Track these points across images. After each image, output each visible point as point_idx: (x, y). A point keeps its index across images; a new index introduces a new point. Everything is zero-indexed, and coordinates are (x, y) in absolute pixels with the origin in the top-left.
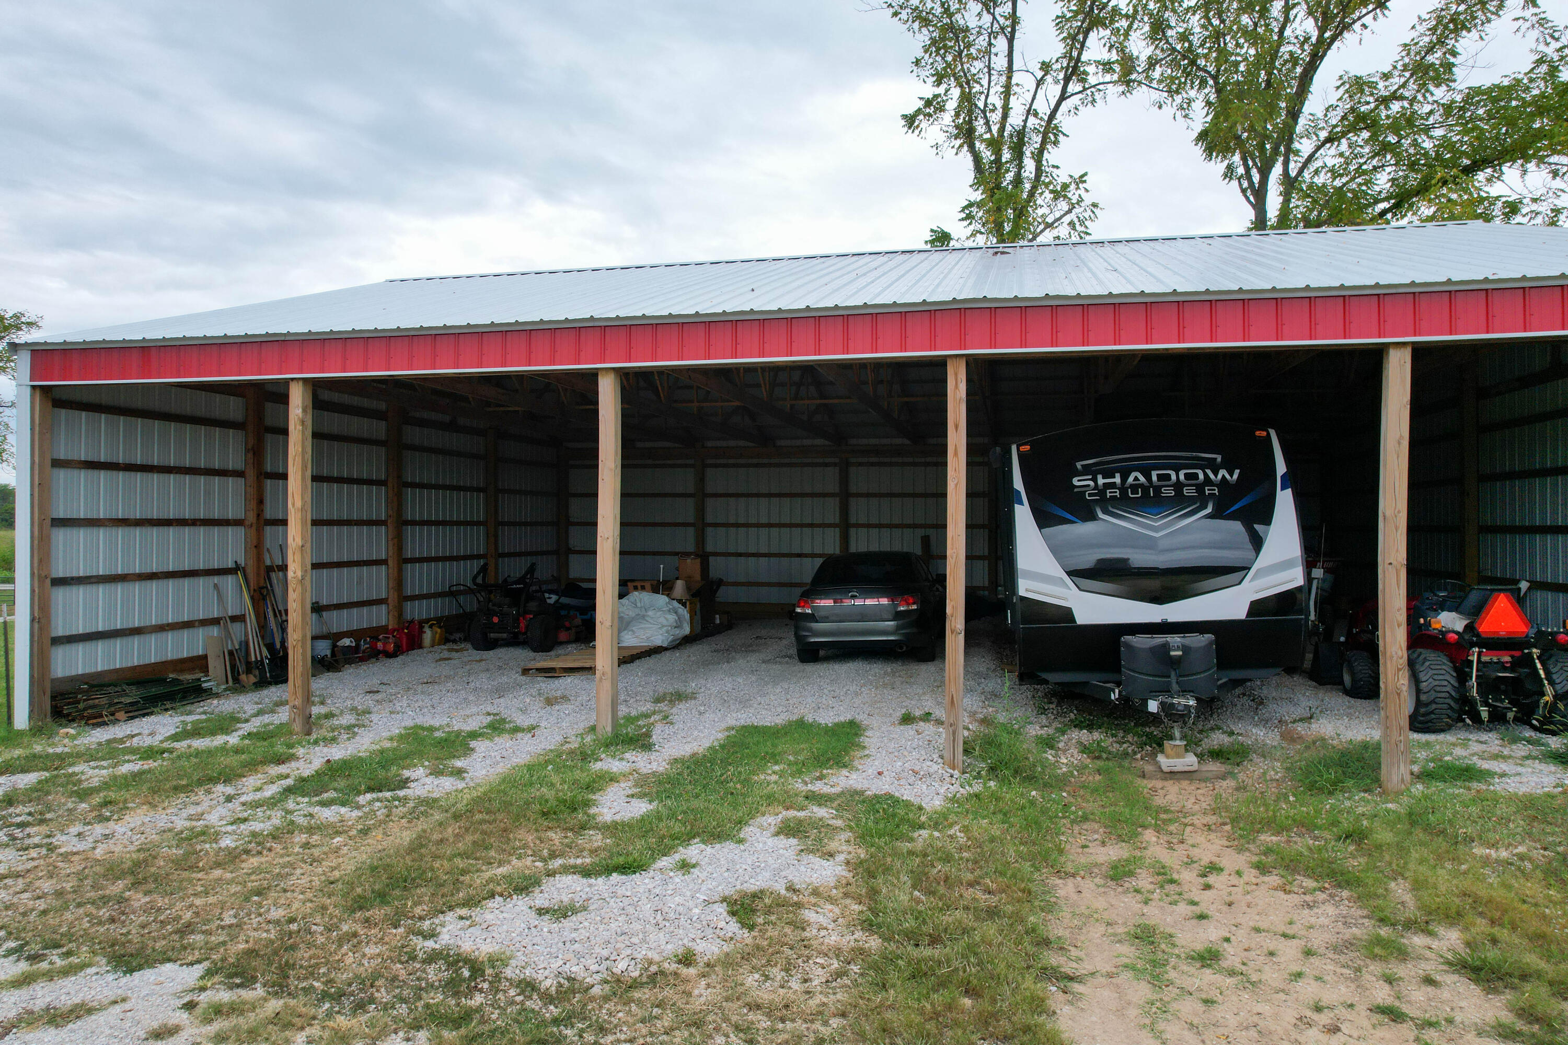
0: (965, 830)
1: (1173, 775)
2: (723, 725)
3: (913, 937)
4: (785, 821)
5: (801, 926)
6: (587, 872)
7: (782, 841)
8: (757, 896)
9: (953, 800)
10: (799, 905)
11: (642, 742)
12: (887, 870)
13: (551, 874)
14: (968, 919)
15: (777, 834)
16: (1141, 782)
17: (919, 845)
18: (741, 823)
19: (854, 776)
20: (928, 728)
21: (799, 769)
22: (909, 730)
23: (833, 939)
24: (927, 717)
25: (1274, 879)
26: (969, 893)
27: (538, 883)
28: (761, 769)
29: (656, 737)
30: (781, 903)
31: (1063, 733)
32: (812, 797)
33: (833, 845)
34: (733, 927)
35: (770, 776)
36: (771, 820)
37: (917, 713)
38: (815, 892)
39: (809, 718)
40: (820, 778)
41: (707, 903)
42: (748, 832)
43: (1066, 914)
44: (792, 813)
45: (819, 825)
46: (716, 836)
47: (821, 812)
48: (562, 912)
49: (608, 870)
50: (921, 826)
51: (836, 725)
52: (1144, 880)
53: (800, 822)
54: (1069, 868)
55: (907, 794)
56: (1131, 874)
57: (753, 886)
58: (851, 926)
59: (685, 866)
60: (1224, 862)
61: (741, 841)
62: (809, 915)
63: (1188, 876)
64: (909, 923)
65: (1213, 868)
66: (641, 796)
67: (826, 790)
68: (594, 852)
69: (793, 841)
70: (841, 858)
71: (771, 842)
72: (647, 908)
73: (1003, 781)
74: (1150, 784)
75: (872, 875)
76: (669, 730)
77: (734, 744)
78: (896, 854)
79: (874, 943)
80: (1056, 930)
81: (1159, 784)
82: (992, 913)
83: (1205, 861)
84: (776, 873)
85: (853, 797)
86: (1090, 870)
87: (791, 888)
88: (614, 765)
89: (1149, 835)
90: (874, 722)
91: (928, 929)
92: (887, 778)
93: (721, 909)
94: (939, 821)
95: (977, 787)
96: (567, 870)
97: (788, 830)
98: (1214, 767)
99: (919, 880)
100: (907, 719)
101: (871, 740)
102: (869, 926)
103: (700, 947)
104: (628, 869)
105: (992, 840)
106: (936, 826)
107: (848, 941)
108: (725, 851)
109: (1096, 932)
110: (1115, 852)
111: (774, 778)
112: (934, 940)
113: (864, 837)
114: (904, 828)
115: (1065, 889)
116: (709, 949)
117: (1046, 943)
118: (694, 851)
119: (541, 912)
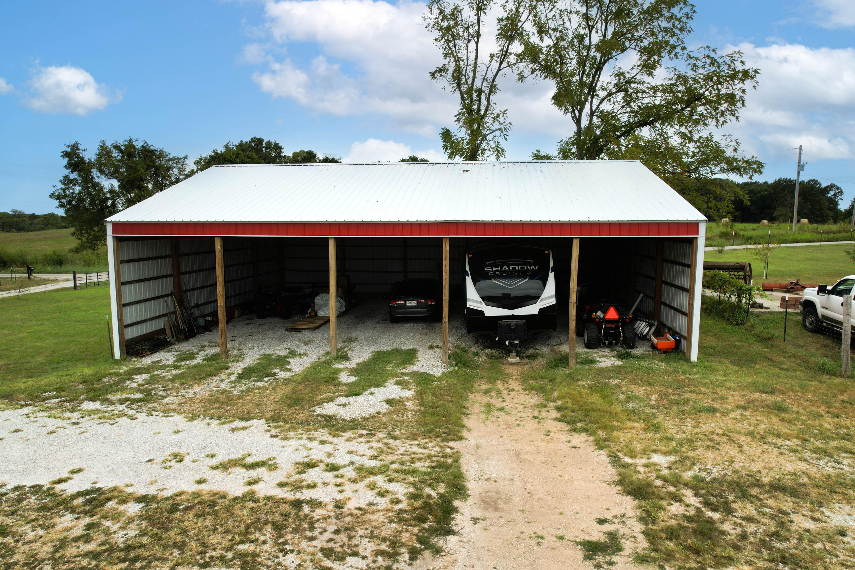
0: (447, 382)
1: (512, 364)
2: (371, 351)
3: (432, 407)
4: (396, 381)
5: (405, 406)
6: (346, 396)
7: (396, 386)
8: (393, 399)
9: (444, 373)
10: (403, 401)
11: (346, 358)
12: (425, 392)
13: (337, 397)
14: (445, 403)
15: (395, 384)
16: (502, 366)
17: (434, 386)
18: (384, 382)
19: (415, 367)
20: (438, 351)
21: (398, 365)
22: (431, 351)
23: (413, 408)
24: (437, 347)
25: (527, 392)
26: (446, 397)
27: (334, 399)
28: (386, 366)
29: (350, 355)
30: (399, 401)
31: (482, 350)
32: (403, 374)
33: (411, 387)
34: (388, 406)
35: (389, 367)
36: (392, 381)
37: (435, 345)
38: (407, 398)
39: (399, 348)
40: (405, 368)
41: (380, 402)
42: (386, 384)
43: (470, 401)
44: (398, 379)
45: (406, 382)
46: (378, 385)
47: (406, 378)
48: (344, 405)
49: (352, 395)
50: (435, 381)
51: (408, 350)
52: (493, 393)
53: (401, 381)
54: (474, 391)
55: (431, 372)
56: (490, 392)
57: (391, 397)
58: (417, 405)
59: (372, 393)
60: (516, 389)
61: (385, 387)
62: (407, 403)
63: (505, 392)
64: (431, 404)
65: (513, 390)
66: (352, 375)
67: (407, 371)
68: (345, 391)
69: (399, 386)
70: (413, 390)
71: (393, 387)
72: (365, 404)
73: (460, 367)
74: (505, 367)
75: (421, 394)
76: (353, 353)
77: (376, 358)
78: (427, 388)
79: (422, 409)
80: (467, 405)
81: (508, 367)
82: (451, 401)
83: (511, 388)
84: (396, 394)
85: (414, 374)
86: (479, 391)
87: (401, 397)
88: (340, 366)
89: (499, 382)
90: (420, 348)
91: (436, 405)
92: (425, 367)
93: (384, 403)
94: (440, 379)
95: (452, 369)
96: (341, 396)
97: (397, 383)
98: (526, 361)
99: (434, 395)
100: (431, 347)
101: (420, 355)
102: (421, 405)
103: (381, 411)
104: (357, 395)
105: (454, 384)
106: (439, 381)
107: (416, 408)
108: (381, 390)
109: (477, 405)
110: (487, 387)
111: (391, 368)
112: (437, 407)
113: (418, 384)
114: (430, 382)
115: (472, 396)
116: (383, 411)
117: (464, 407)
118: (373, 390)
119: (339, 405)
